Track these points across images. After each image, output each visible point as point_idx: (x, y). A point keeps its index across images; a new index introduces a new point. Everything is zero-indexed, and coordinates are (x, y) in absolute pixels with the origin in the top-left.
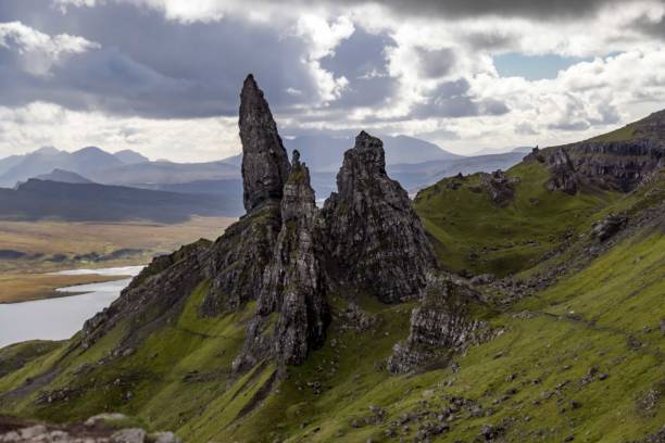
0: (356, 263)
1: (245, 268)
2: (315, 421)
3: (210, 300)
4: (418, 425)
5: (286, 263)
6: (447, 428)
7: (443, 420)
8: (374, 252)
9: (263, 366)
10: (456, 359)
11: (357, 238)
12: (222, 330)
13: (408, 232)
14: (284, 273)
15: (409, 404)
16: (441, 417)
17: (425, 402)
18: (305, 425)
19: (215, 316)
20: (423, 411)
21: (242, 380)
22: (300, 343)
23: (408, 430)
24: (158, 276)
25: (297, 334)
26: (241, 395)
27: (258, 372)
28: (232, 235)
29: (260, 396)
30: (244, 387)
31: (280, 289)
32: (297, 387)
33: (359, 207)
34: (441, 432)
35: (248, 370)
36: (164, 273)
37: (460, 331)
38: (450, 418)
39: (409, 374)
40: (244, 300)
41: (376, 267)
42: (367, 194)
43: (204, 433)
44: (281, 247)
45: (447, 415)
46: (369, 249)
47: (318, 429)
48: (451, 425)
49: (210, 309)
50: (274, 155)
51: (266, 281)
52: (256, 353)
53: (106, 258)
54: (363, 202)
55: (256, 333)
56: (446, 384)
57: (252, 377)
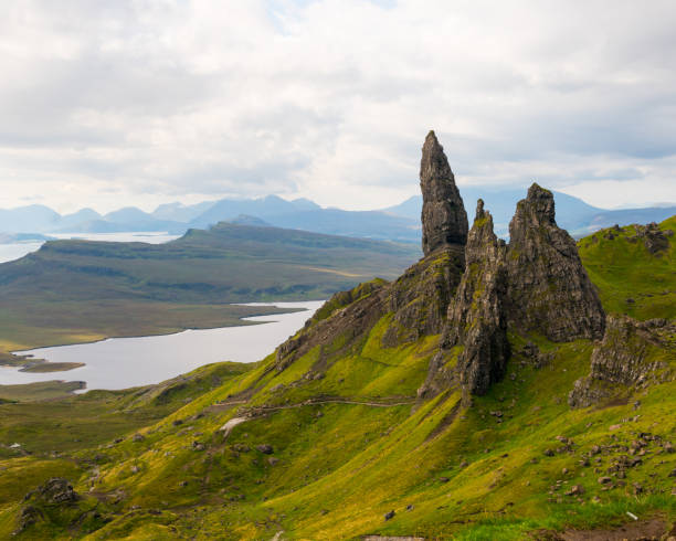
0: (525, 304)
1: (424, 305)
2: (499, 447)
3: (391, 332)
4: (609, 458)
5: (468, 301)
6: (640, 462)
7: (635, 453)
8: (543, 295)
9: (448, 395)
10: (637, 397)
11: (527, 281)
12: (402, 360)
13: (576, 277)
14: (466, 311)
15: (597, 436)
16: (632, 451)
17: (614, 436)
18: (489, 451)
19: (394, 347)
20: (613, 443)
21: (427, 406)
22: (483, 375)
23: (600, 461)
24: (344, 310)
25: (481, 367)
26: (428, 419)
27: (443, 400)
28: (412, 275)
29: (446, 421)
30: (429, 413)
31: (463, 324)
32: (480, 415)
33: (530, 253)
34: (634, 465)
35: (432, 398)
36: (349, 306)
37: (640, 372)
38: (642, 452)
39: (589, 409)
40: (422, 333)
41: (544, 308)
42: (538, 240)
43: (393, 453)
44: (464, 287)
45: (638, 449)
46: (538, 291)
47: (506, 456)
48: (643, 459)
49: (390, 341)
50: (452, 204)
51: (449, 317)
52: (441, 382)
53: (283, 293)
54: (534, 248)
55: (440, 364)
56: (631, 420)
57: (438, 404)
